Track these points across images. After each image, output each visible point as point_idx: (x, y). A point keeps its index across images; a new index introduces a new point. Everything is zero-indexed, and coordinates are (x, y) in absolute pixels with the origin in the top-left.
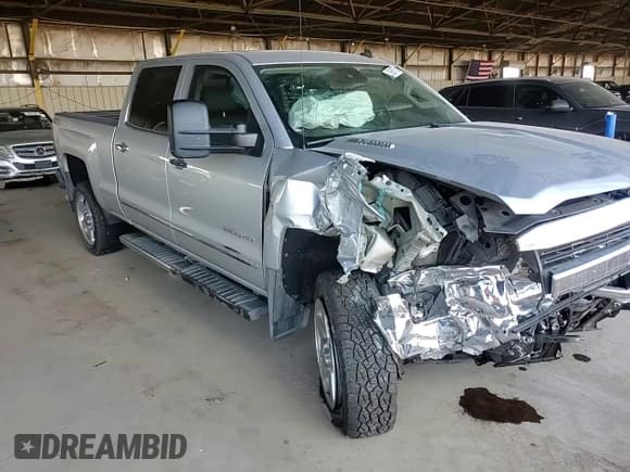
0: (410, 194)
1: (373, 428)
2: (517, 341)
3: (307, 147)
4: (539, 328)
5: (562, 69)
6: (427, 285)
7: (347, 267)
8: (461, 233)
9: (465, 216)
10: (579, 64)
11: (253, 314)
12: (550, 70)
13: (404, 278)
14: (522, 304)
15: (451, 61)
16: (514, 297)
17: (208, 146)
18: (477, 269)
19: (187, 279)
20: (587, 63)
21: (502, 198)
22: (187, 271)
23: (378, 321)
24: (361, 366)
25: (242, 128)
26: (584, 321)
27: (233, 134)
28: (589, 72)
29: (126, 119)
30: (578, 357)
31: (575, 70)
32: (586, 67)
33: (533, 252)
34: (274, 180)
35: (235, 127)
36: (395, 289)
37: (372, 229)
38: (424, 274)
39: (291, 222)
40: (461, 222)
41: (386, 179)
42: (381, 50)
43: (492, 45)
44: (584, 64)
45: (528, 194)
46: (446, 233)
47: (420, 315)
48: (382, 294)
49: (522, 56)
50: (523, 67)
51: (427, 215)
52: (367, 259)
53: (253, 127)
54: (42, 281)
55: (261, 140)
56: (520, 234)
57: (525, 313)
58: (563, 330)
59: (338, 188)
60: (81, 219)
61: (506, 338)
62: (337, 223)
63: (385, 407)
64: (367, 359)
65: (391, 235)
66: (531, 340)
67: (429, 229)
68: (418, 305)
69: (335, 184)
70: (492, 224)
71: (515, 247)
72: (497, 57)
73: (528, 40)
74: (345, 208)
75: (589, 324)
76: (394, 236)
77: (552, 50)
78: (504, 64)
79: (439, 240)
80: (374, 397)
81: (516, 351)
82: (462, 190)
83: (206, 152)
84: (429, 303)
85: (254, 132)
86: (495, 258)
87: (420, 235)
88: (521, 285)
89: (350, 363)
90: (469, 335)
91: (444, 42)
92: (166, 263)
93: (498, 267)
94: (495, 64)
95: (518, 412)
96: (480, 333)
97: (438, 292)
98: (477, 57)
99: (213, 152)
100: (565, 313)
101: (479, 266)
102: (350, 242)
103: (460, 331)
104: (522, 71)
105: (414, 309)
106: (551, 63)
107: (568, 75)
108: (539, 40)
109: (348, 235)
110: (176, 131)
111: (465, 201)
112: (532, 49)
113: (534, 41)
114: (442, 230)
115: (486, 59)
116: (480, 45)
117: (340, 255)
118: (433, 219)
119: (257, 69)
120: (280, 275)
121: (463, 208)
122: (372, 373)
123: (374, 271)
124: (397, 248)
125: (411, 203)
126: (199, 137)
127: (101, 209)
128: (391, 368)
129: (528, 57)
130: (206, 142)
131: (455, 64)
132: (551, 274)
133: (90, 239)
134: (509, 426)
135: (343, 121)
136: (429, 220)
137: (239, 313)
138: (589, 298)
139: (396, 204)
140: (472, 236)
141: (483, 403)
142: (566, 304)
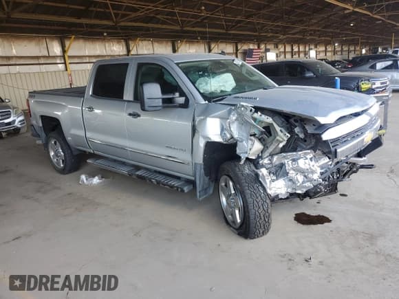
0: (271, 120)
1: (261, 232)
2: (320, 184)
3: (213, 102)
4: (329, 178)
5: (299, 52)
6: (277, 163)
7: (243, 157)
8: (297, 135)
9: (297, 128)
10: (307, 49)
11: (186, 189)
12: (292, 53)
13: (266, 161)
14: (322, 167)
15: (237, 50)
16: (317, 164)
17: (161, 104)
18: (300, 153)
19: (140, 177)
20: (312, 49)
21: (316, 118)
22: (139, 173)
23: (260, 179)
24: (255, 202)
25: (177, 94)
26: (344, 175)
27: (173, 98)
28: (313, 54)
29: (90, 93)
30: (342, 195)
31: (306, 53)
32: (311, 51)
33: (327, 141)
34: (197, 119)
35: (174, 94)
36: (263, 166)
37: (252, 138)
38: (275, 158)
39: (210, 139)
40: (297, 130)
41: (259, 113)
42: (196, 44)
43: (259, 40)
44: (310, 49)
45: (325, 115)
46: (289, 136)
47: (275, 178)
48: (257, 169)
49: (276, 46)
50: (278, 52)
51: (280, 128)
52: (251, 152)
53: (182, 94)
54: (38, 191)
55: (187, 100)
56: (323, 133)
57: (322, 171)
58: (338, 178)
59: (236, 120)
60: (52, 154)
61: (316, 183)
62: (236, 136)
63: (267, 220)
64: (257, 198)
65: (260, 140)
66: (327, 183)
67: (281, 134)
68: (273, 173)
69: (234, 118)
70: (310, 129)
71: (321, 138)
72: (262, 46)
73: (278, 37)
74: (240, 129)
75: (347, 177)
76: (262, 140)
77: (292, 42)
78: (267, 50)
79: (286, 139)
80: (262, 216)
81: (320, 189)
82: (294, 116)
83: (160, 108)
84: (279, 171)
85: (183, 96)
86: (308, 147)
87: (278, 138)
88: (320, 159)
89: (250, 200)
90: (298, 185)
91: (232, 39)
92: (124, 170)
93: (309, 151)
94: (261, 51)
95: (321, 220)
96: (303, 182)
97: (282, 166)
98: (251, 47)
99: (164, 107)
100: (339, 171)
101: (301, 151)
102: (243, 145)
103: (294, 183)
104: (277, 54)
105: (272, 175)
106: (292, 49)
107: (302, 55)
108: (285, 37)
109: (242, 141)
110: (145, 98)
111: (296, 121)
112: (281, 42)
113: (281, 37)
114: (287, 134)
115: (256, 47)
116: (252, 40)
117: (238, 151)
118: (283, 130)
119: (177, 64)
120: (202, 167)
121: (296, 124)
122: (260, 204)
123: (254, 158)
124: (264, 145)
125: (272, 124)
126: (157, 100)
127: (69, 146)
128: (268, 201)
129: (280, 46)
130: (160, 103)
131: (239, 51)
132: (336, 150)
133: (60, 165)
134: (319, 226)
135: (223, 89)
136: (281, 131)
137: (178, 190)
138: (347, 163)
139: (264, 125)
140: (302, 136)
141: (305, 218)
142: (338, 166)
